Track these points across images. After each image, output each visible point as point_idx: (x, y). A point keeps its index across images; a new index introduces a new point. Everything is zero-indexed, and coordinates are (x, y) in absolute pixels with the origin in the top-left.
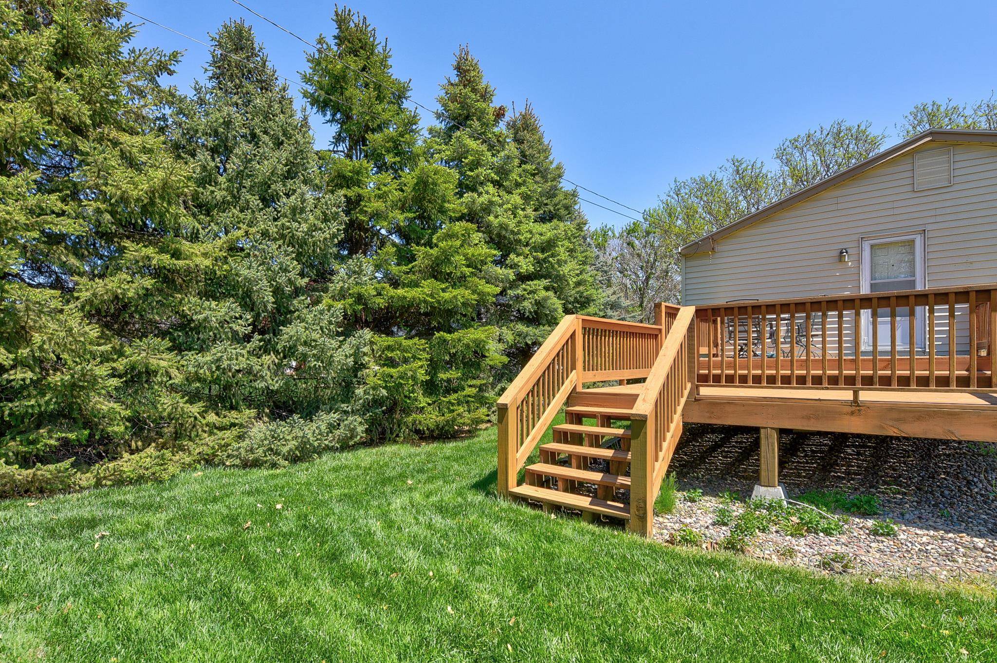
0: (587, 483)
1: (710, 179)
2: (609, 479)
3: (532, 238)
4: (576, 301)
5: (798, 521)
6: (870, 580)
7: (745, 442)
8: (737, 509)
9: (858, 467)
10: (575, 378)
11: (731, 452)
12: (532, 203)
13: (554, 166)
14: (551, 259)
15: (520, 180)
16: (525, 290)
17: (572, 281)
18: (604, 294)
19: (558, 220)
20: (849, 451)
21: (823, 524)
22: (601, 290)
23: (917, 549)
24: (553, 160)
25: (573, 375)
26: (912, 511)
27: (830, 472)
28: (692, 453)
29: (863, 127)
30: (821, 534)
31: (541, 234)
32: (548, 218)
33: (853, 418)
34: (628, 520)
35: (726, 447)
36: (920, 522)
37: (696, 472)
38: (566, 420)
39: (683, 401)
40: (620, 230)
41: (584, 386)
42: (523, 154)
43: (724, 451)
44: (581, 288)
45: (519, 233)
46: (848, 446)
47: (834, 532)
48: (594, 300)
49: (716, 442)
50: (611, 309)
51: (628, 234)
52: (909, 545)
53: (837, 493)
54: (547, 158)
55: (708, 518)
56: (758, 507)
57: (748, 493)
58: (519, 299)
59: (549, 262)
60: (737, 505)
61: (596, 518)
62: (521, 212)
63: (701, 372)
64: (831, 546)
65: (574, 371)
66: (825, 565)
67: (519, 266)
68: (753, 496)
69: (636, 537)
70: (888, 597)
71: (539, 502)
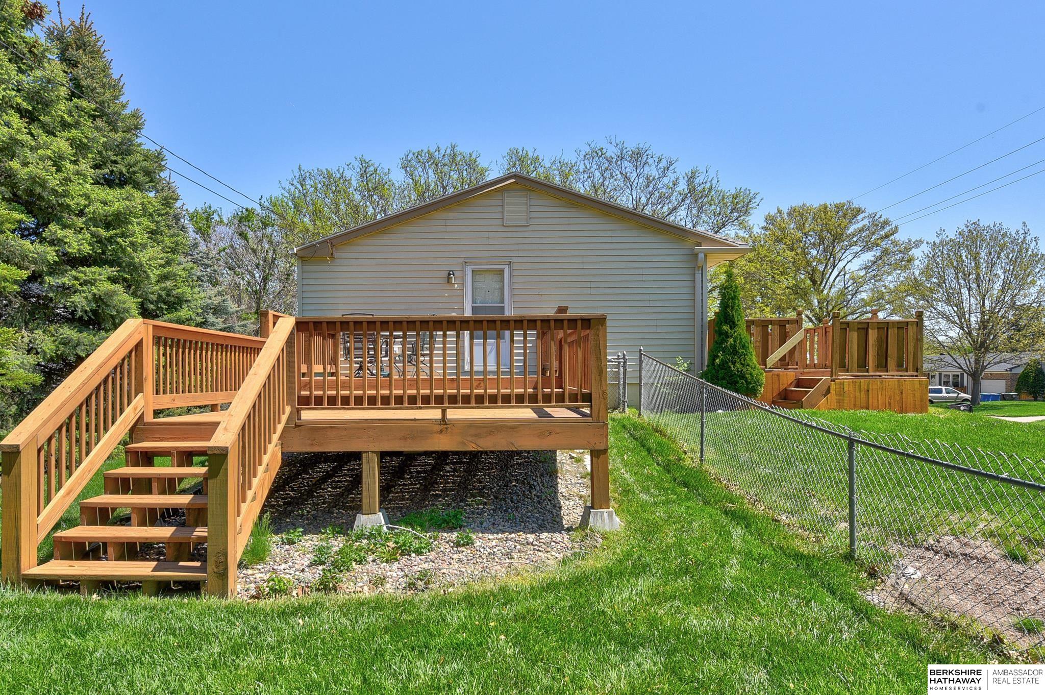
0: (157, 544)
1: (338, 176)
2: (183, 534)
3: (89, 205)
4: (160, 299)
5: (393, 546)
6: (444, 591)
7: (357, 469)
8: (337, 543)
9: (453, 483)
10: (142, 403)
11: (341, 482)
12: (90, 156)
13: (127, 111)
14: (119, 240)
15: (69, 119)
16: (76, 279)
17: (154, 274)
18: (202, 295)
19: (134, 187)
20: (448, 468)
21: (416, 544)
22: (197, 289)
23: (487, 553)
24: (127, 104)
25: (138, 401)
26: (489, 519)
27: (430, 491)
28: (300, 487)
29: (474, 156)
30: (413, 555)
31: (105, 203)
32: (117, 181)
33: (442, 437)
34: (204, 581)
35: (337, 477)
36: (494, 528)
37: (301, 509)
38: (127, 461)
39: (280, 428)
40: (230, 215)
41: (157, 413)
42: (76, 82)
43: (335, 482)
44: (169, 284)
45: (65, 194)
46: (447, 464)
47: (424, 551)
48: (189, 301)
49: (327, 472)
50: (213, 314)
51: (240, 221)
52: (482, 550)
53: (433, 512)
54: (116, 98)
55: (306, 559)
56: (359, 537)
57: (351, 524)
58: (65, 290)
59: (118, 243)
60: (339, 538)
61: (163, 588)
62: (69, 166)
63: (302, 393)
64: (419, 564)
65: (141, 395)
66: (411, 586)
67: (66, 243)
68: (355, 527)
69: (214, 601)
70: (455, 604)
71: (76, 582)
